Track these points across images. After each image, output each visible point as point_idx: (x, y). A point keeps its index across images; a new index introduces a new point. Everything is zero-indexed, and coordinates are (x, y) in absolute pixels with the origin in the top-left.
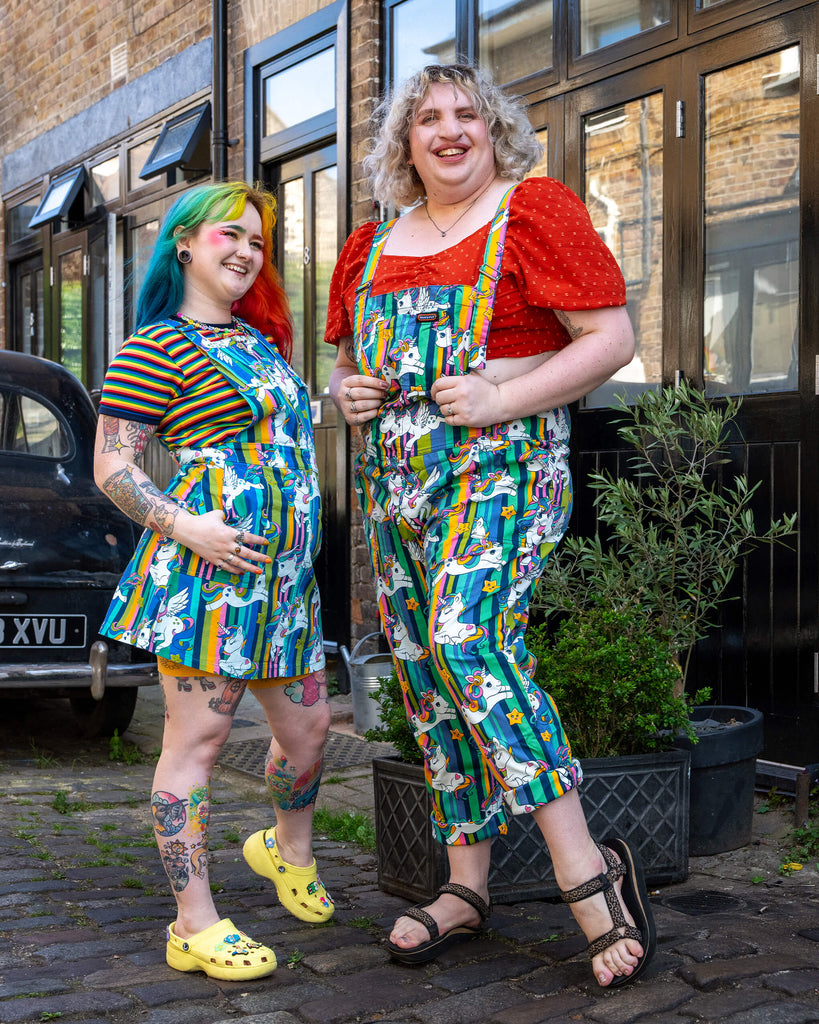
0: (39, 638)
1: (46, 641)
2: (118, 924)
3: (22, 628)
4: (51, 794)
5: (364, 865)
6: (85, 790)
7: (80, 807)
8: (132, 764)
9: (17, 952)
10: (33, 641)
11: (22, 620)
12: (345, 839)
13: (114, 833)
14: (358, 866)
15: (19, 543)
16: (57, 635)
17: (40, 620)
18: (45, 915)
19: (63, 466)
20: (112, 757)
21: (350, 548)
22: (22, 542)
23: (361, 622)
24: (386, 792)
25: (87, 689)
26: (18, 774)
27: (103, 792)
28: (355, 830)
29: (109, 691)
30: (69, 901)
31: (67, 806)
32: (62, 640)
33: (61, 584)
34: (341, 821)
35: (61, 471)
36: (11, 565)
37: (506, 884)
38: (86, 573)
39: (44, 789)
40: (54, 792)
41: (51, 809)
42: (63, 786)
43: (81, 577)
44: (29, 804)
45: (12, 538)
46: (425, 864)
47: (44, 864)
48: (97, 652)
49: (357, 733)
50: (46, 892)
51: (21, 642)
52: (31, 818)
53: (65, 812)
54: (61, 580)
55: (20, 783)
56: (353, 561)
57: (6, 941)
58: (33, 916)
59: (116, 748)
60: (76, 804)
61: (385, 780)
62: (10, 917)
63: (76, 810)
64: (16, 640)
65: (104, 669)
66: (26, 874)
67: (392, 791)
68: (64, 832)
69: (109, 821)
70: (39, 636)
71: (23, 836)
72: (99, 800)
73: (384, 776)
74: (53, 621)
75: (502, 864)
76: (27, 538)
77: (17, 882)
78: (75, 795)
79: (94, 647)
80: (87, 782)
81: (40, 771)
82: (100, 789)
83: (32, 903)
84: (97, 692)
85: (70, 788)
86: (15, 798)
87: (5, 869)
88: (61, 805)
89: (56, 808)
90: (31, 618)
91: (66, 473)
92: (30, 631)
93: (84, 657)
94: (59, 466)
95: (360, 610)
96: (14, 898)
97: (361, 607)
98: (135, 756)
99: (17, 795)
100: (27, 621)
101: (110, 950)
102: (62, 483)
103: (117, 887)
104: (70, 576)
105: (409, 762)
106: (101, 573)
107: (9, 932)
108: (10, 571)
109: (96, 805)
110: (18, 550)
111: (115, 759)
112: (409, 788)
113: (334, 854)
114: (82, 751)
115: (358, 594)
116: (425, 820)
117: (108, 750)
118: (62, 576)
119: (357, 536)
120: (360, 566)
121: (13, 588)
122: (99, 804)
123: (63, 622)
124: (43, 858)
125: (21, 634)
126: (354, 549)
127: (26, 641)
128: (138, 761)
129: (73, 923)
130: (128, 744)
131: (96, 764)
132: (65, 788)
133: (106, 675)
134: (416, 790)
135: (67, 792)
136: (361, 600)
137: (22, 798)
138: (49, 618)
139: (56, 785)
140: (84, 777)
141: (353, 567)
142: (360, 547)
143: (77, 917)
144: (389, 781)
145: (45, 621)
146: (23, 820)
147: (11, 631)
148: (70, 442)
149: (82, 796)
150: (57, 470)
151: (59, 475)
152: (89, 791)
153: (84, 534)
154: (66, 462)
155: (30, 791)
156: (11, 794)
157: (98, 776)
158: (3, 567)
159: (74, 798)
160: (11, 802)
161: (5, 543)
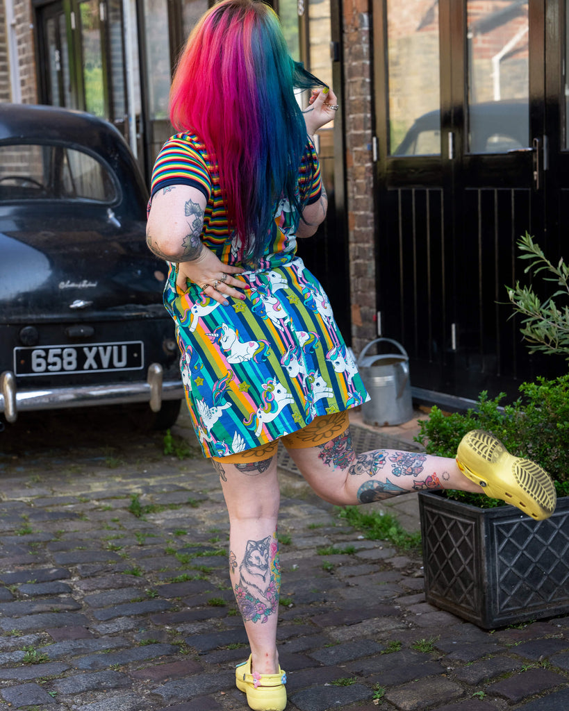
0: (105, 363)
1: (111, 365)
2: (215, 651)
3: (90, 356)
4: (127, 497)
5: (403, 569)
6: (153, 492)
7: (151, 509)
8: (184, 459)
9: (137, 689)
10: (100, 366)
11: (90, 348)
12: (378, 537)
13: (185, 539)
14: (398, 570)
15: (85, 284)
16: (120, 360)
17: (105, 348)
18: (151, 643)
19: (113, 210)
20: (166, 452)
21: (348, 262)
22: (87, 283)
23: (361, 325)
24: (432, 522)
25: (146, 405)
26: (93, 475)
27: (167, 494)
28: (386, 530)
29: (165, 403)
30: (168, 625)
31: (141, 509)
32: (124, 363)
33: (120, 317)
34: (373, 520)
35: (111, 216)
36: (79, 304)
37: (542, 603)
38: (141, 307)
39: (119, 493)
40: (128, 496)
41: (128, 513)
42: (135, 489)
43: (137, 310)
44: (110, 509)
45: (78, 281)
46: (473, 588)
47: (138, 581)
48: (153, 372)
49: (365, 422)
50: (145, 614)
51: (91, 368)
52: (115, 526)
53: (140, 515)
54: (121, 314)
55: (98, 487)
56: (352, 272)
57: (125, 676)
58: (141, 645)
59: (169, 445)
60: (148, 507)
61: (431, 513)
62: (122, 647)
63: (148, 512)
64: (86, 366)
65: (160, 387)
66: (124, 595)
67: (439, 523)
69: (178, 524)
70: (105, 361)
71: (113, 548)
72: (166, 502)
73: (429, 509)
74: (115, 348)
75: (539, 587)
76: (91, 279)
77: (120, 604)
78: (145, 497)
79: (150, 368)
80: (152, 482)
81: (111, 472)
82: (165, 490)
83: (138, 626)
84: (156, 405)
85: (140, 491)
86: (97, 503)
87: (106, 589)
88: (137, 510)
89: (132, 512)
90: (98, 347)
91: (116, 216)
92: (97, 358)
93: (143, 377)
94: (109, 211)
95: (359, 314)
96: (121, 624)
97: (361, 312)
98: (185, 452)
99: (98, 500)
100: (94, 350)
101: (217, 686)
102: (113, 225)
103: (203, 606)
104: (128, 310)
105: (452, 499)
106: (153, 306)
107: (125, 665)
108: (79, 309)
109: (165, 507)
110: (84, 289)
111: (169, 454)
112: (456, 522)
114: (140, 447)
115: (357, 301)
116: (472, 552)
117: (162, 446)
118: (122, 311)
119: (355, 252)
120: (358, 277)
121: (82, 322)
122: (166, 506)
123: (124, 349)
124: (135, 575)
125: (90, 361)
126: (352, 264)
127: (95, 366)
128: (187, 456)
129: (177, 651)
130: (178, 438)
131: (154, 460)
132: (136, 491)
133: (162, 390)
134: (463, 526)
135: (139, 495)
136: (360, 306)
137: (103, 504)
138: (112, 346)
139: (127, 488)
140: (149, 476)
141: (352, 278)
142: (358, 261)
143: (178, 644)
144: (435, 514)
145: (109, 349)
146: (109, 528)
147: (81, 358)
148: (117, 189)
149: (151, 498)
150: (108, 215)
151: (110, 219)
152: (156, 493)
153: (137, 273)
154: (115, 206)
155: (107, 495)
156: (93, 499)
157: (159, 474)
158: (72, 306)
159: (145, 501)
160: (95, 509)
161: (73, 285)
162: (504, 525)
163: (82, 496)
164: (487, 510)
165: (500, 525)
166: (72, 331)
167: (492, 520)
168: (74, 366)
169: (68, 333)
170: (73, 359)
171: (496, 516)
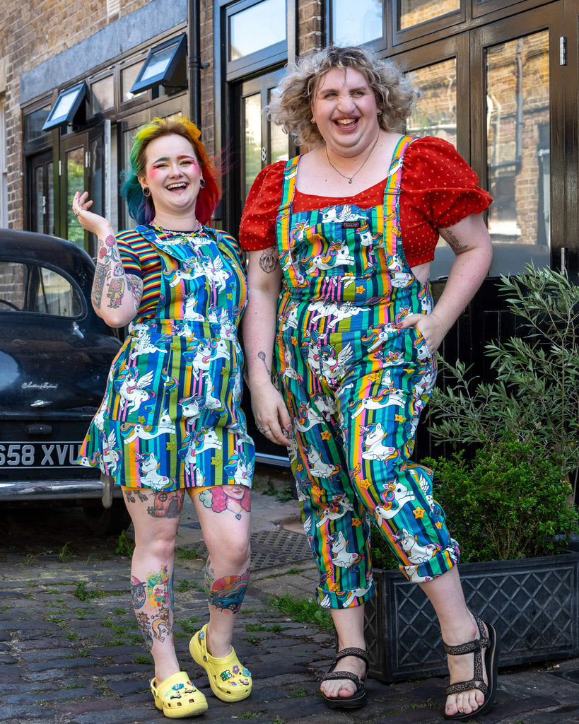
0: (62, 460)
1: (67, 462)
2: (135, 695)
3: (48, 453)
4: (73, 584)
5: (323, 643)
6: (99, 580)
7: (96, 594)
9: (58, 719)
10: (56, 463)
11: (48, 446)
12: (306, 620)
13: (124, 617)
14: (319, 644)
15: (46, 386)
17: (62, 446)
18: (77, 687)
19: (78, 324)
20: (117, 551)
22: (48, 385)
25: (99, 500)
26: (45, 567)
27: (111, 583)
28: (313, 614)
29: (115, 501)
30: (96, 675)
31: (85, 594)
33: (78, 417)
34: (302, 606)
35: (76, 328)
36: (40, 403)
37: (439, 661)
39: (67, 580)
40: (75, 582)
41: (73, 597)
42: (82, 577)
44: (56, 592)
45: (40, 382)
46: (375, 645)
47: (73, 644)
50: (76, 667)
51: (47, 464)
52: (59, 605)
53: (84, 599)
54: (78, 414)
55: (47, 575)
57: (49, 709)
58: (68, 688)
59: (121, 545)
60: (93, 592)
62: (50, 690)
63: (92, 597)
64: (43, 463)
66: (59, 653)
68: (86, 616)
69: (119, 606)
70: (61, 458)
71: (54, 620)
72: (110, 589)
74: (72, 447)
75: (435, 645)
76: (51, 381)
77: (53, 660)
78: (91, 585)
80: (100, 573)
81: (61, 564)
82: (110, 579)
83: (66, 677)
84: (107, 502)
85: (87, 579)
86: (45, 588)
87: (42, 649)
88: (82, 594)
89: (77, 596)
90: (55, 444)
91: (80, 329)
92: (54, 455)
93: (96, 475)
94: (75, 324)
96: (52, 673)
99: (46, 585)
100: (52, 447)
101: (132, 717)
102: (77, 337)
103: (131, 663)
104: (86, 411)
107: (51, 702)
108: (39, 408)
109: (109, 593)
110: (45, 391)
111: (120, 554)
113: (298, 633)
114: (94, 547)
116: (375, 610)
118: (80, 412)
121: (41, 421)
122: (110, 592)
124: (71, 639)
125: (48, 457)
127: (51, 462)
129: (100, 694)
131: (105, 558)
132: (83, 579)
135: (86, 583)
137: (50, 588)
138: (69, 444)
139: (76, 577)
140: (97, 569)
143: (102, 689)
145: (66, 447)
146: (53, 606)
147: (39, 455)
148: (83, 304)
149: (97, 586)
150: (73, 327)
151: (75, 331)
152: (102, 582)
153: (96, 378)
154: (80, 320)
155: (55, 582)
156: (41, 585)
157: (107, 568)
158: (32, 405)
159: (90, 588)
160: (42, 591)
161: (35, 386)
162: (403, 585)
163: (31, 581)
164: (388, 571)
165: (399, 585)
166: (32, 428)
167: (393, 580)
168: (31, 462)
169: (27, 429)
170: (31, 455)
171: (396, 577)
